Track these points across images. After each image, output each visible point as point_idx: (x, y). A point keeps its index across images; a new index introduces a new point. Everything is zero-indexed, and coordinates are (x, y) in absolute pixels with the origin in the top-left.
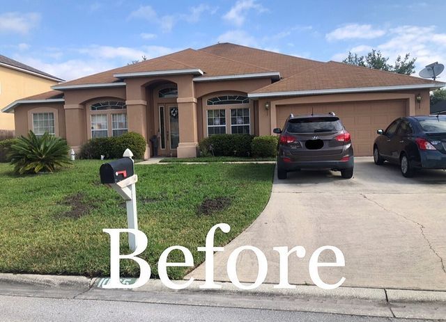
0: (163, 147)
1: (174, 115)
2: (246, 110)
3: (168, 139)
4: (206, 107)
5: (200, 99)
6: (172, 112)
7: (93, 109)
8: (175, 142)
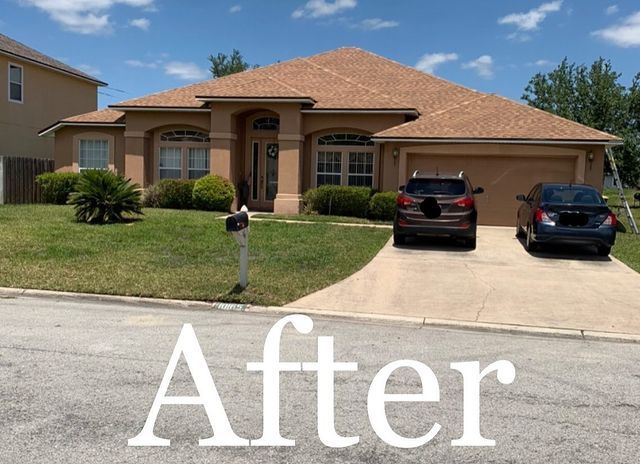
0: (255, 197)
1: (273, 154)
2: (370, 156)
3: (261, 187)
4: (316, 148)
5: (308, 138)
6: (270, 151)
7: (163, 139)
8: (272, 193)
